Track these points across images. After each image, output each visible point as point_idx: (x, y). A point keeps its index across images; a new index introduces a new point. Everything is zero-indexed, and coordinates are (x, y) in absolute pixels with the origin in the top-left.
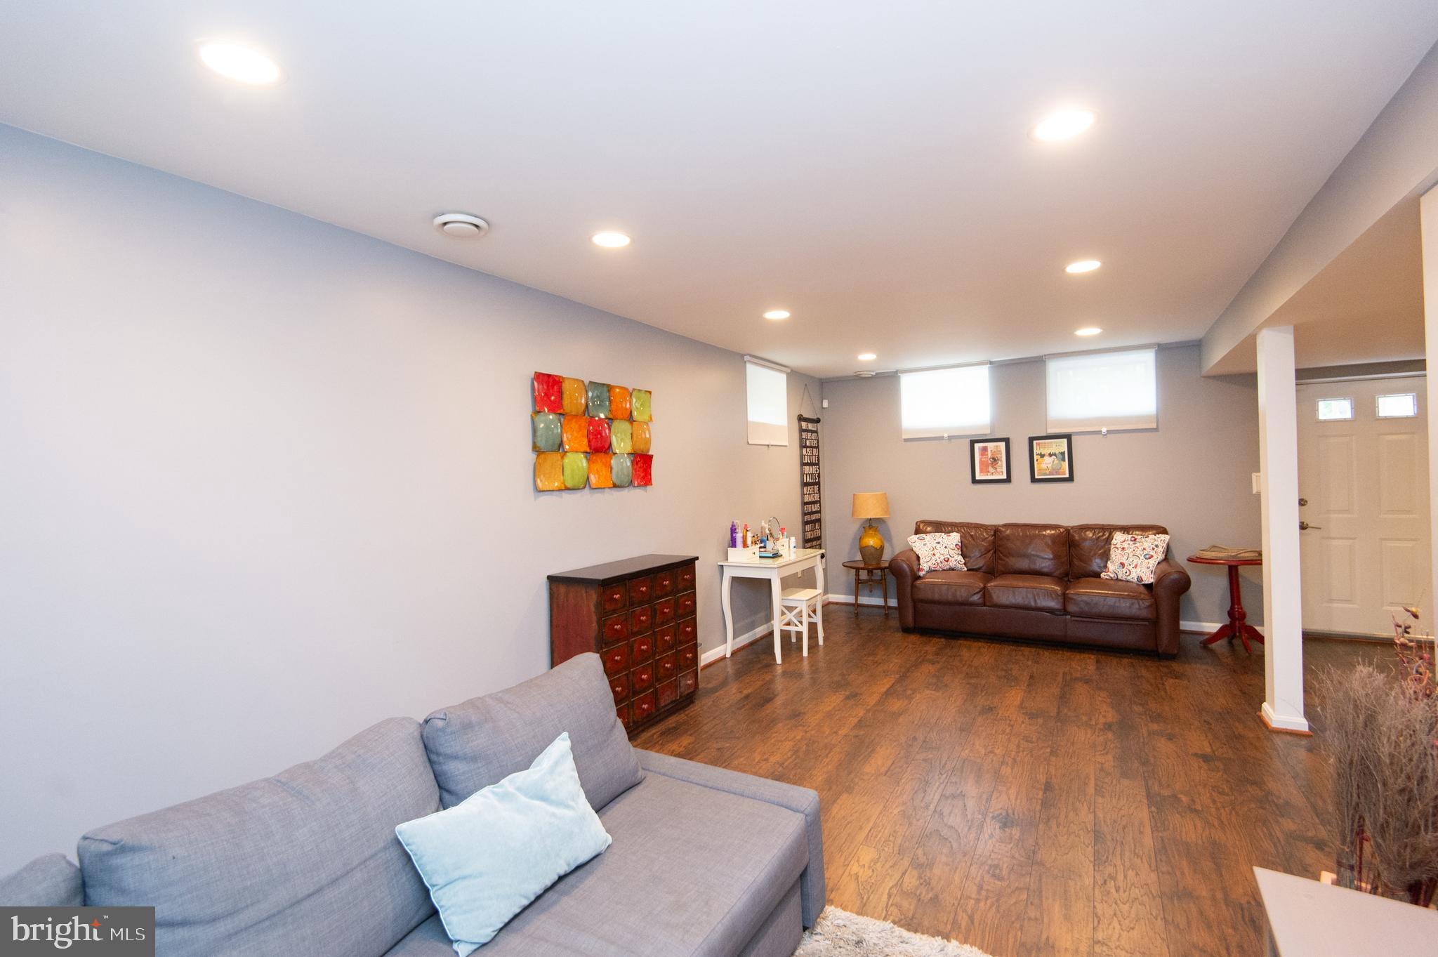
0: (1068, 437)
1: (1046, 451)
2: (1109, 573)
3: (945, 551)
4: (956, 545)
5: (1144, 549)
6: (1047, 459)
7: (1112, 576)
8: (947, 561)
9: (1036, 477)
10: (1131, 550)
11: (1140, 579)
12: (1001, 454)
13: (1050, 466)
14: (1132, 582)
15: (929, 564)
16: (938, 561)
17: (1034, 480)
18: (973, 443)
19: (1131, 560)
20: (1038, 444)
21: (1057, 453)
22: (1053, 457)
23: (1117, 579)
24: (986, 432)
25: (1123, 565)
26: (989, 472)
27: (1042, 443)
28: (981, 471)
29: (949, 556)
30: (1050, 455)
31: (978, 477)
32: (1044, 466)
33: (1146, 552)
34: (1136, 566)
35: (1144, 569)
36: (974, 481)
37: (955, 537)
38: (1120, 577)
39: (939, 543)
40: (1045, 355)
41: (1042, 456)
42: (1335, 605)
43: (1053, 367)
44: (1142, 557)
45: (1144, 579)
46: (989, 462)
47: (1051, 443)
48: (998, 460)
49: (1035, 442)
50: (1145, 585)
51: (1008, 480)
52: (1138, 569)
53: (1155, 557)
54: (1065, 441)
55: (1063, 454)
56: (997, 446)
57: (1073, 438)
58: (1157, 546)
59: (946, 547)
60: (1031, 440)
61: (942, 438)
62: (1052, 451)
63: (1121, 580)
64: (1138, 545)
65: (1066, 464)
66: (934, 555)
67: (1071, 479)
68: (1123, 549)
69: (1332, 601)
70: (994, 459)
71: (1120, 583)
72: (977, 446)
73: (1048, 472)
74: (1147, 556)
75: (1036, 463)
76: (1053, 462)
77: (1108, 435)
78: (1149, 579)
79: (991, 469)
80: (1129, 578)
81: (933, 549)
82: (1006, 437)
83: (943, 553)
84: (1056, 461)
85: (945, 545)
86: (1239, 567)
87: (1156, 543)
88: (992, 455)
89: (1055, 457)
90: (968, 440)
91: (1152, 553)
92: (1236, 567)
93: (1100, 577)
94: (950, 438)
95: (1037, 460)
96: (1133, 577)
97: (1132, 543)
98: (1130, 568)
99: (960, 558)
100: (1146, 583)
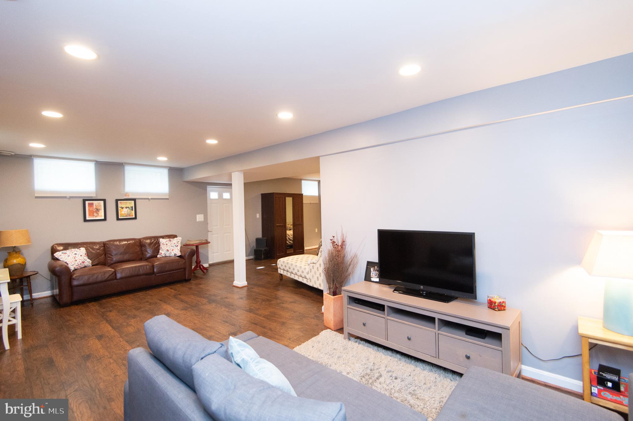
0: (135, 200)
1: (124, 206)
2: (162, 255)
3: (81, 258)
4: (85, 254)
5: (175, 243)
6: (125, 209)
7: (164, 255)
8: (83, 263)
9: (120, 218)
10: (170, 244)
11: (175, 255)
12: (101, 207)
13: (126, 213)
14: (172, 256)
15: (74, 266)
16: (79, 264)
17: (118, 219)
18: (84, 201)
19: (170, 248)
20: (120, 203)
21: (129, 207)
22: (128, 208)
23: (166, 256)
24: (94, 196)
25: (168, 250)
26: (94, 216)
27: (122, 202)
28: (90, 215)
29: (84, 260)
30: (126, 208)
31: (88, 218)
32: (123, 213)
33: (175, 244)
34: (173, 250)
35: (177, 251)
36: (85, 220)
37: (83, 250)
38: (167, 255)
39: (76, 254)
40: (125, 163)
41: (122, 208)
42: (215, 254)
43: (128, 169)
44: (175, 247)
45: (177, 254)
46: (94, 210)
47: (127, 202)
48: (99, 210)
49: (119, 202)
50: (177, 256)
51: (105, 219)
52: (174, 251)
53: (179, 246)
54: (133, 202)
55: (132, 207)
56: (99, 203)
57: (137, 201)
58: (178, 242)
59: (81, 256)
60: (117, 201)
61: (65, 197)
62: (127, 206)
63: (167, 256)
64: (171, 242)
65: (133, 212)
66: (76, 260)
67: (135, 218)
68: (167, 244)
69: (214, 253)
70: (97, 209)
71: (167, 258)
72: (87, 202)
73: (125, 215)
74: (176, 246)
75: (119, 211)
76: (128, 211)
77: (151, 200)
78: (179, 254)
79: (95, 214)
80: (171, 255)
81: (75, 258)
82: (104, 198)
83: (80, 259)
84: (129, 211)
85: (80, 255)
86: (199, 246)
87: (178, 241)
88: (96, 207)
89: (128, 209)
90: (81, 200)
91: (177, 244)
92: (198, 246)
93: (157, 257)
94: (71, 197)
95: (120, 210)
96: (173, 254)
97: (169, 242)
98: (171, 251)
99: (89, 260)
100: (178, 255)
